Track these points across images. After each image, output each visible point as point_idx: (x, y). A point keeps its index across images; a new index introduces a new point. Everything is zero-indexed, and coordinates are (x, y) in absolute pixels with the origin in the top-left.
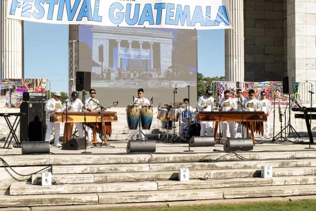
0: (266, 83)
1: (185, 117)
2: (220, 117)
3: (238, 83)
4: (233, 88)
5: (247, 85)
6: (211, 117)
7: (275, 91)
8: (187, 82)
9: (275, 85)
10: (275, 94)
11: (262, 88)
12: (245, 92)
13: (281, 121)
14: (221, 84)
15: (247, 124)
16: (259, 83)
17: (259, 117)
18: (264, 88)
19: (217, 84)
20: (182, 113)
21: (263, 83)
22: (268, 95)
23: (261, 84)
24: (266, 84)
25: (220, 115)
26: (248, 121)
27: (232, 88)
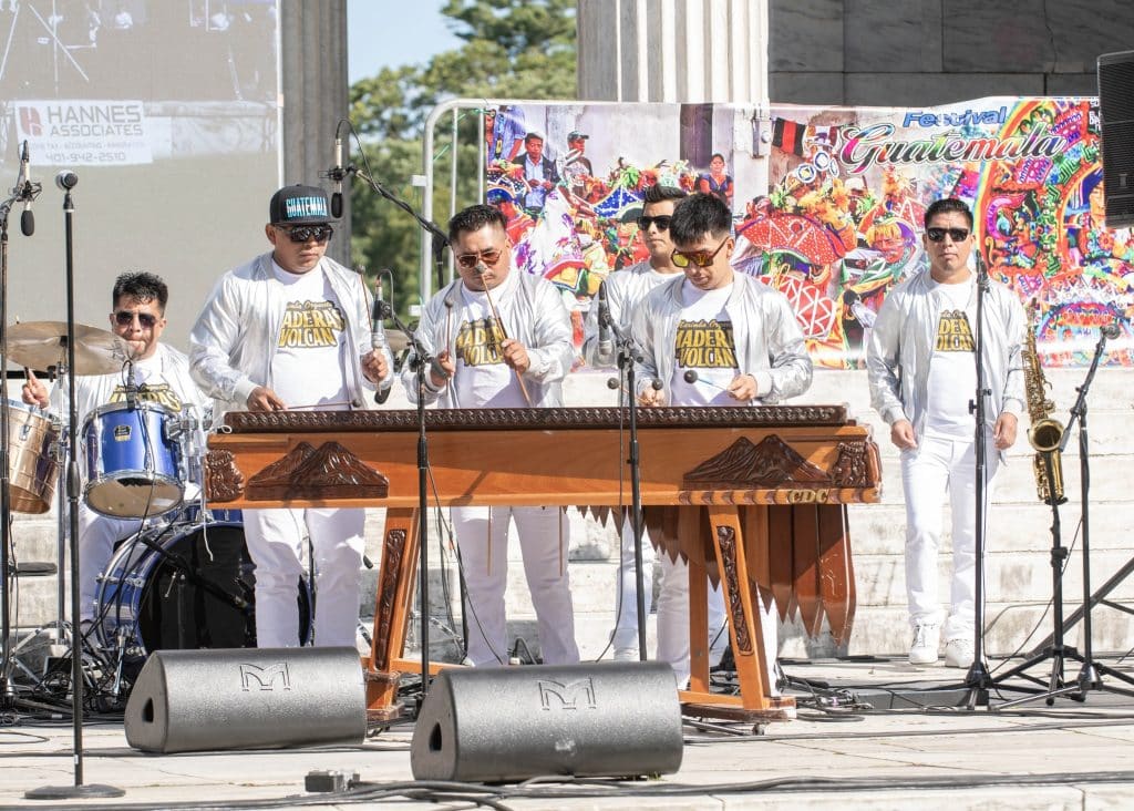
0: (987, 116)
1: (109, 467)
2: (421, 462)
3: (698, 121)
4: (650, 168)
5: (788, 136)
6: (341, 467)
7: (1075, 191)
8: (174, 114)
9: (1074, 136)
10: (1075, 224)
11: (942, 163)
12: (770, 209)
13: (1055, 500)
14: (530, 125)
15: (686, 529)
16: (908, 119)
17: (798, 460)
18: (960, 165)
19: (490, 131)
20: (89, 425)
21: (957, 108)
22: (1008, 235)
23: (934, 121)
24: (983, 127)
25: (420, 447)
26: (698, 497)
27: (639, 164)
